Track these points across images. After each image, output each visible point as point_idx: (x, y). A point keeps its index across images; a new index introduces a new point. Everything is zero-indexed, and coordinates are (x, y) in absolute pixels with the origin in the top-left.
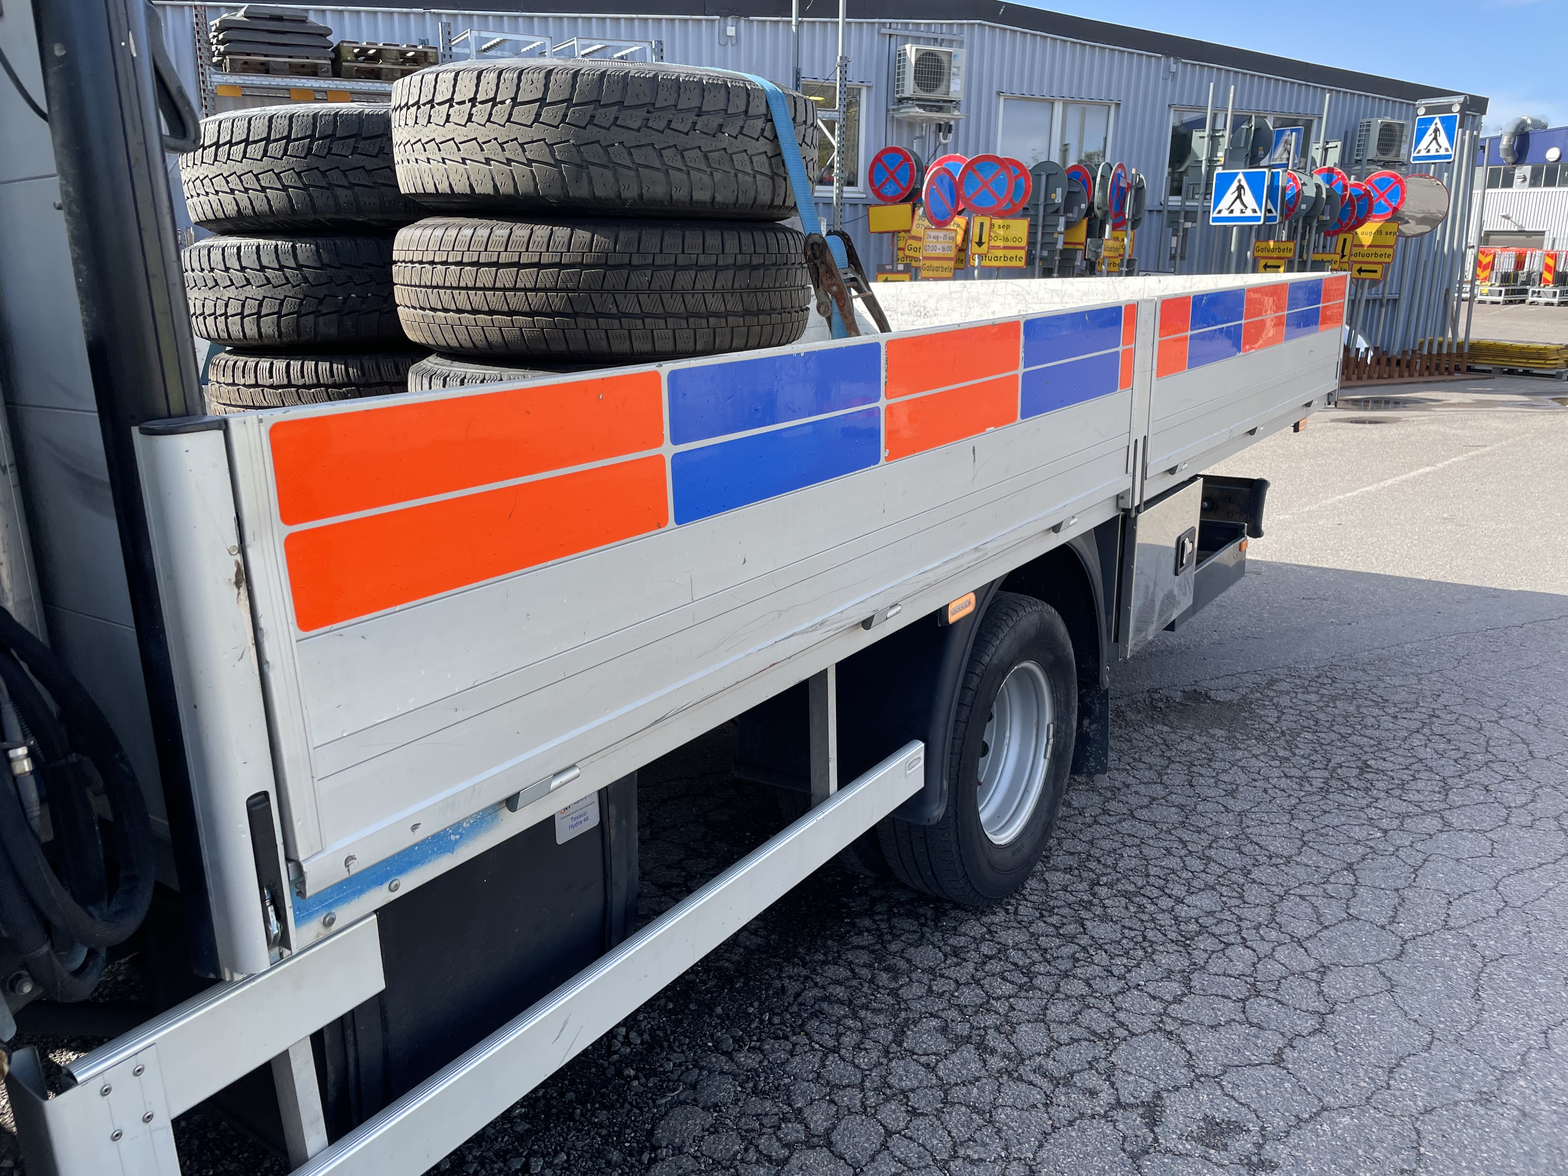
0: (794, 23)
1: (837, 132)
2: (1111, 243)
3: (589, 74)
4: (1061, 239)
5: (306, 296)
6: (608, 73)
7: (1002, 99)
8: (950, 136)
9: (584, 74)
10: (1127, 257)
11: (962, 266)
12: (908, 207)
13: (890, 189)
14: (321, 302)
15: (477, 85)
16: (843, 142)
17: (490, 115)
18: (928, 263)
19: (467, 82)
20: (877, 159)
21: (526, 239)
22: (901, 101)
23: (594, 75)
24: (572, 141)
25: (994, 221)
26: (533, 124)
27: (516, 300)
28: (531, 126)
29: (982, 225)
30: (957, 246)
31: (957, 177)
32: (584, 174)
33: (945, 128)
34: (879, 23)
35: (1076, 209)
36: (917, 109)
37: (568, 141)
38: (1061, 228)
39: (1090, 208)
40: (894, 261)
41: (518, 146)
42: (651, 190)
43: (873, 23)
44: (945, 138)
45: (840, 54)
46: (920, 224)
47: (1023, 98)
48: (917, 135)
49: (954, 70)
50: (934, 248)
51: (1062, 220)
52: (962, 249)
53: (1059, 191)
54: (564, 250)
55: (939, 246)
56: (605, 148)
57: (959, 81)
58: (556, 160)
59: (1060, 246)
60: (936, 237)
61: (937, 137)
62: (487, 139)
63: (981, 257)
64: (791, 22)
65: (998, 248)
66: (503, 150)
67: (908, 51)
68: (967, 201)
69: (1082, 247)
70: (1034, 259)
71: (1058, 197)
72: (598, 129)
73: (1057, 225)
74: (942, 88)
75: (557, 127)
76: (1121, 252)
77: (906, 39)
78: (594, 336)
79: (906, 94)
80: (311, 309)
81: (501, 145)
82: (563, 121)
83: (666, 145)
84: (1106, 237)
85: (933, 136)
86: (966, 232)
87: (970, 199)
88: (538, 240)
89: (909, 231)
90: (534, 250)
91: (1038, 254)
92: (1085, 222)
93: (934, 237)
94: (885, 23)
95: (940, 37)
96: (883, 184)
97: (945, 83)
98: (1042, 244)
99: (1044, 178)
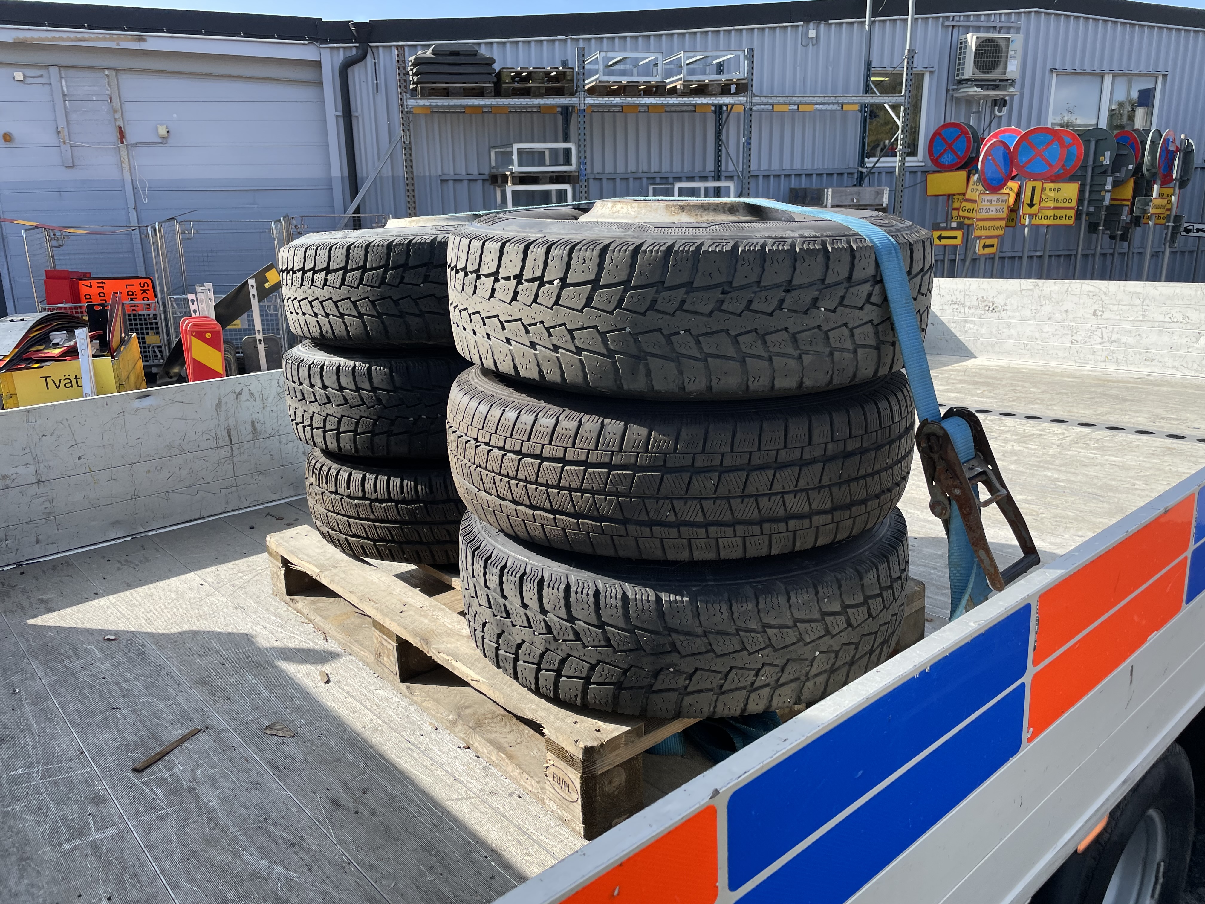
0: (867, 23)
1: (902, 114)
2: (1159, 202)
3: (651, 251)
4: (1108, 196)
5: (379, 417)
6: (676, 248)
7: (1054, 75)
8: (1005, 109)
9: (645, 251)
10: (1174, 212)
11: (1013, 224)
12: (963, 174)
13: (948, 159)
14: (393, 423)
15: (524, 261)
16: (907, 123)
17: (537, 295)
18: (981, 223)
19: (513, 257)
20: (937, 134)
21: (573, 433)
22: (960, 82)
23: (657, 251)
24: (628, 329)
25: (1045, 185)
26: (583, 308)
27: (560, 499)
28: (581, 311)
29: (1034, 189)
30: (1009, 207)
31: (1012, 148)
32: (641, 367)
33: (1001, 103)
34: (943, 17)
35: (1124, 169)
36: (976, 89)
37: (624, 329)
38: (1108, 187)
39: (1139, 167)
40: (948, 219)
41: (566, 333)
42: (723, 381)
43: (939, 17)
44: (1000, 111)
45: (908, 48)
46: (975, 190)
47: (1075, 73)
48: (974, 110)
49: (1011, 53)
50: (988, 211)
51: (1110, 180)
52: (1014, 210)
53: (1108, 154)
54: (615, 448)
55: (993, 208)
56: (668, 338)
57: (1016, 62)
58: (608, 349)
59: (1107, 202)
60: (990, 201)
61: (992, 111)
62: (533, 322)
63: (1032, 216)
64: (865, 22)
65: (1049, 208)
66: (550, 335)
67: (969, 40)
68: (1020, 168)
69: (1129, 203)
70: (1081, 214)
71: (1107, 159)
72: (660, 316)
73: (1105, 185)
74: (1000, 69)
75: (611, 313)
76: (1169, 207)
77: (967, 29)
78: (647, 545)
79: (966, 76)
80: (384, 430)
81: (548, 329)
82: (618, 306)
83: (743, 330)
84: (1154, 196)
85: (988, 111)
86: (1018, 194)
87: (1023, 167)
88: (586, 435)
89: (964, 194)
90: (581, 446)
91: (1085, 210)
92: (1132, 181)
93: (988, 201)
94: (949, 17)
95: (999, 25)
96: (942, 154)
97: (1002, 65)
98: (1089, 202)
99: (1093, 143)
